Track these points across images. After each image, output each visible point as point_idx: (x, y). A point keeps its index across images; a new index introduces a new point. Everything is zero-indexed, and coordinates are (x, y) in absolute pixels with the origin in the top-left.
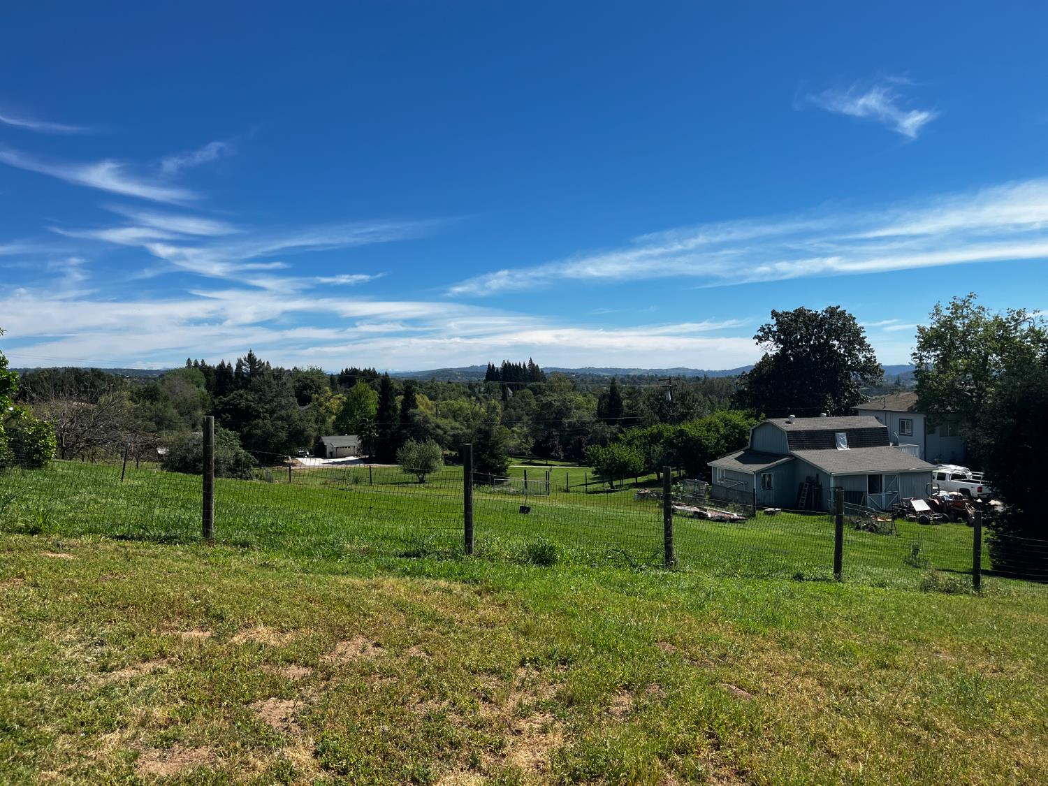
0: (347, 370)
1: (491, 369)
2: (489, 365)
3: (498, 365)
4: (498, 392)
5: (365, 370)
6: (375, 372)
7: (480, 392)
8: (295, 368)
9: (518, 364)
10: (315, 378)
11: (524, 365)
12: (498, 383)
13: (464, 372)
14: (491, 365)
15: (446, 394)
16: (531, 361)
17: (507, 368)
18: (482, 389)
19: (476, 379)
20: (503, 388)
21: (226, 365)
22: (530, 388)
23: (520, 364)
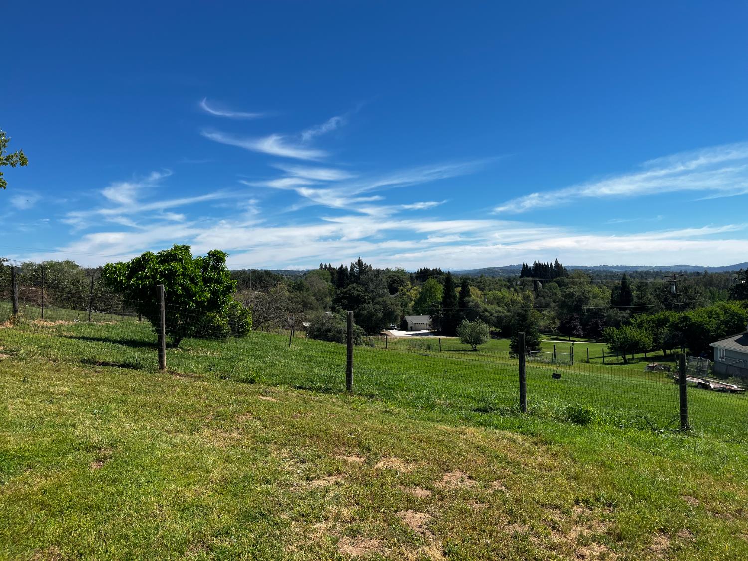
0: (421, 269)
1: (525, 267)
2: (524, 264)
3: (531, 264)
4: (531, 285)
5: (434, 270)
6: (440, 271)
7: (516, 285)
8: (388, 269)
9: (546, 264)
10: (400, 275)
11: (551, 264)
12: (530, 279)
13: (504, 270)
14: (525, 264)
15: (491, 286)
16: (556, 260)
17: (538, 266)
18: (519, 283)
19: (514, 275)
20: (535, 282)
21: (344, 267)
22: (556, 282)
23: (548, 264)
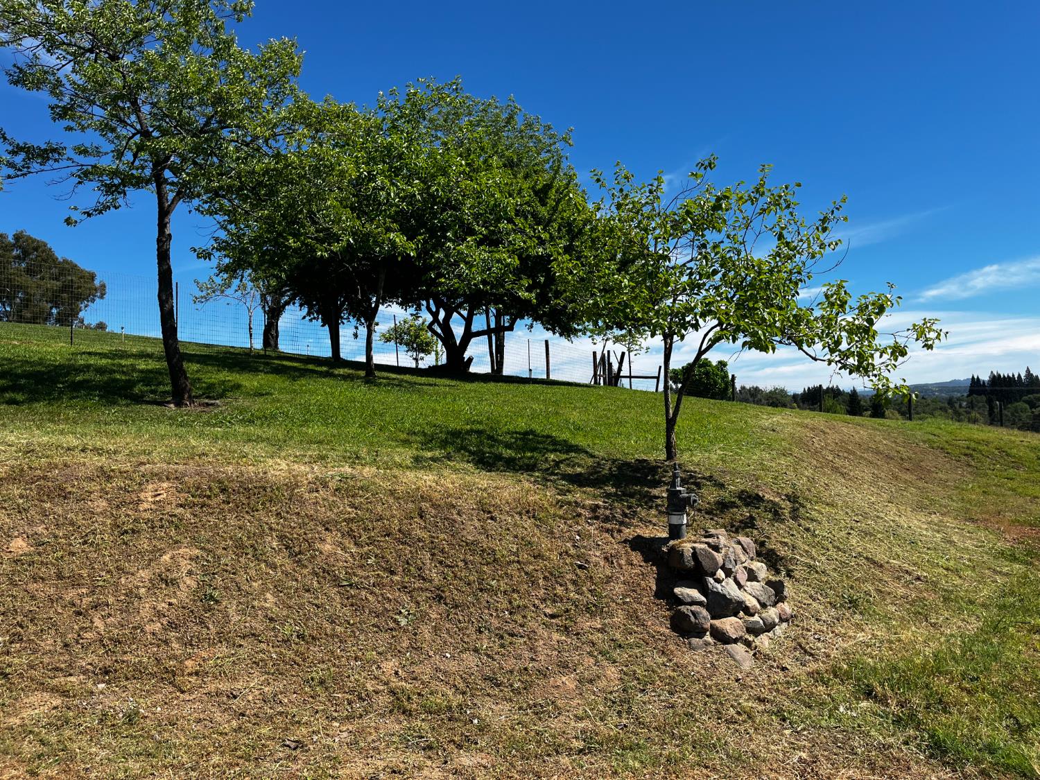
0: (809, 388)
1: (975, 382)
2: (973, 377)
3: (985, 377)
4: (984, 406)
5: (828, 388)
6: (838, 389)
7: (960, 406)
9: (1011, 375)
10: (779, 397)
11: (1019, 375)
12: (984, 398)
13: (942, 387)
14: (976, 377)
15: (919, 409)
16: (1028, 370)
17: (996, 380)
18: (964, 404)
19: (959, 395)
20: (990, 402)
22: (1026, 402)
23: (1013, 375)
